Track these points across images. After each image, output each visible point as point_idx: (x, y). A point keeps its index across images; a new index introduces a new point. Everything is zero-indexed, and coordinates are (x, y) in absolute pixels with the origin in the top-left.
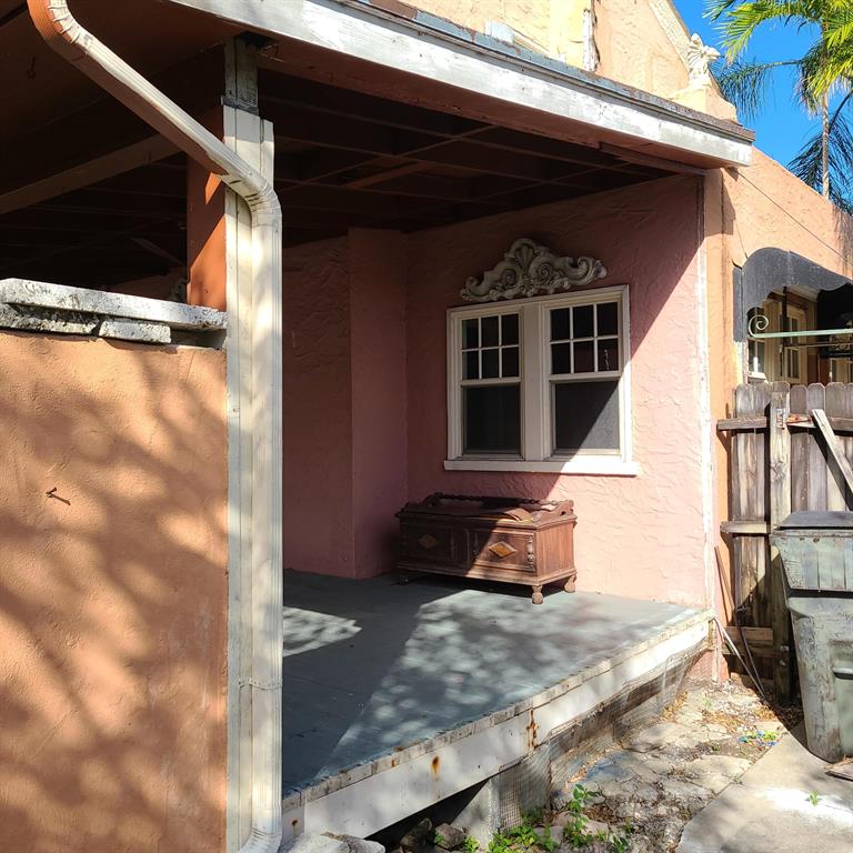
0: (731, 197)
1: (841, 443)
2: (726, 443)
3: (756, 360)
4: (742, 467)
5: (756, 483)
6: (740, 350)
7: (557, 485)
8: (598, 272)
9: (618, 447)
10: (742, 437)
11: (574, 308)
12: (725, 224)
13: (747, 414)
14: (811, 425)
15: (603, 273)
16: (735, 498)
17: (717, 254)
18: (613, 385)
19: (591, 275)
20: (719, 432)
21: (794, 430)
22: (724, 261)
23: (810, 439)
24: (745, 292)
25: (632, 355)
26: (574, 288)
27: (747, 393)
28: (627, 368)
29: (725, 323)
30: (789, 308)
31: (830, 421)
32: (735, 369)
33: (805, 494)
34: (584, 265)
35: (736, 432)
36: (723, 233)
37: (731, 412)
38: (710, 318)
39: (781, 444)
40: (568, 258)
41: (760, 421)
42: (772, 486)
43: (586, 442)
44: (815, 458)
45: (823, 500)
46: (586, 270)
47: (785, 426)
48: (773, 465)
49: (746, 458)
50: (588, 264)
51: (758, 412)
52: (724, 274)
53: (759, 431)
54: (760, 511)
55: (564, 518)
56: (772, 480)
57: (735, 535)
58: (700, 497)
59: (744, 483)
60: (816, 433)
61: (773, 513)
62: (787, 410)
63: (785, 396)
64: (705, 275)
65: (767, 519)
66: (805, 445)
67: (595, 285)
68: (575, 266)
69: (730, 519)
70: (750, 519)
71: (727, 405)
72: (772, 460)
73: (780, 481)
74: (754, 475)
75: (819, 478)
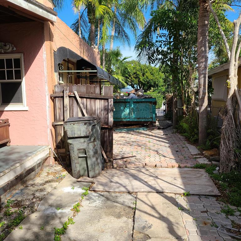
0: (52, 31)
1: (81, 100)
2: (53, 101)
3: (61, 78)
4: (57, 107)
5: (61, 111)
6: (56, 75)
7: (3, 114)
8: (13, 48)
9: (22, 102)
10: (57, 99)
11: (6, 59)
12: (51, 38)
13: (58, 92)
14: (74, 95)
15: (15, 49)
16: (56, 115)
17: (49, 47)
18: (20, 84)
19: (11, 49)
20: (51, 98)
21: (70, 97)
22: (51, 49)
23: (74, 99)
24: (57, 59)
25: (25, 75)
26: (5, 53)
27: (58, 87)
28: (24, 79)
29: (52, 67)
30: (69, 64)
31: (78, 94)
32: (55, 80)
33: (73, 113)
34: (8, 46)
35: (55, 97)
36: (50, 41)
37: (54, 92)
38: (47, 65)
39: (67, 100)
40: (3, 43)
41: (61, 94)
42: (65, 112)
43: (12, 101)
44: (75, 104)
45: (77, 115)
46: (9, 48)
47: (67, 96)
48: (65, 106)
49: (58, 104)
50: (9, 45)
51: (60, 92)
52: (51, 53)
53: (61, 97)
54: (62, 118)
55: (6, 124)
56: (65, 110)
57: (56, 125)
58: (46, 116)
59: (58, 111)
60: (75, 97)
61: (65, 119)
62: (68, 91)
63: (67, 88)
64: (45, 53)
65: (64, 120)
66: (72, 101)
67: (12, 52)
68: (5, 46)
69: (54, 121)
70: (60, 121)
71: (53, 90)
72: (65, 105)
73: (66, 110)
74: (60, 109)
75: (76, 109)
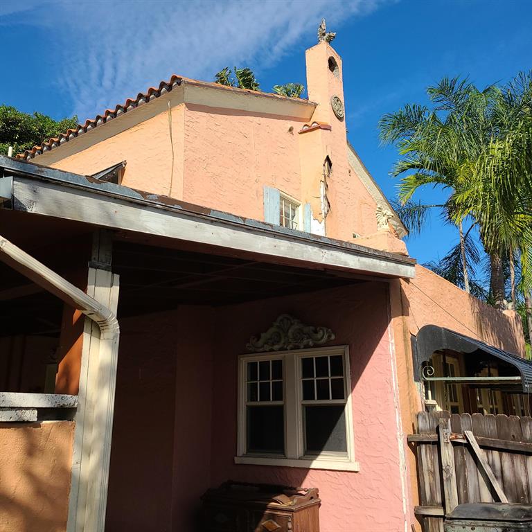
0: (406, 293)
1: (485, 454)
2: (414, 451)
3: (429, 392)
4: (425, 468)
5: (435, 479)
6: (418, 387)
8: (330, 336)
9: (346, 451)
10: (423, 447)
11: (316, 358)
12: (404, 309)
13: (425, 432)
14: (465, 441)
15: (333, 337)
16: (422, 489)
17: (400, 328)
18: (342, 408)
19: (326, 337)
20: (409, 443)
21: (455, 444)
22: (405, 332)
23: (465, 450)
24: (419, 352)
25: (352, 390)
26: (316, 346)
27: (424, 418)
28: (350, 399)
29: (408, 371)
30: (447, 358)
31: (476, 439)
32: (416, 400)
33: (466, 488)
34: (321, 332)
35: (419, 443)
36: (403, 315)
37: (416, 429)
38: (398, 368)
39: (448, 453)
40: (311, 327)
41: (433, 436)
42: (445, 482)
44: (470, 464)
45: (478, 494)
46: (323, 335)
47: (449, 441)
48: (444, 468)
49: (427, 461)
50: (324, 332)
51: (431, 430)
52: (405, 340)
53: (434, 443)
54: (439, 499)
55: (313, 502)
56: (444, 478)
57: (425, 516)
58: (400, 489)
59: (427, 479)
60: (468, 446)
61: (447, 501)
62: (449, 430)
63: (447, 421)
64: (393, 341)
65: (443, 505)
66: (463, 454)
67: (329, 344)
68: (316, 332)
69: (420, 504)
70: (433, 504)
71: (413, 425)
72: (443, 464)
73: (449, 479)
74: (433, 473)
75: (473, 478)
